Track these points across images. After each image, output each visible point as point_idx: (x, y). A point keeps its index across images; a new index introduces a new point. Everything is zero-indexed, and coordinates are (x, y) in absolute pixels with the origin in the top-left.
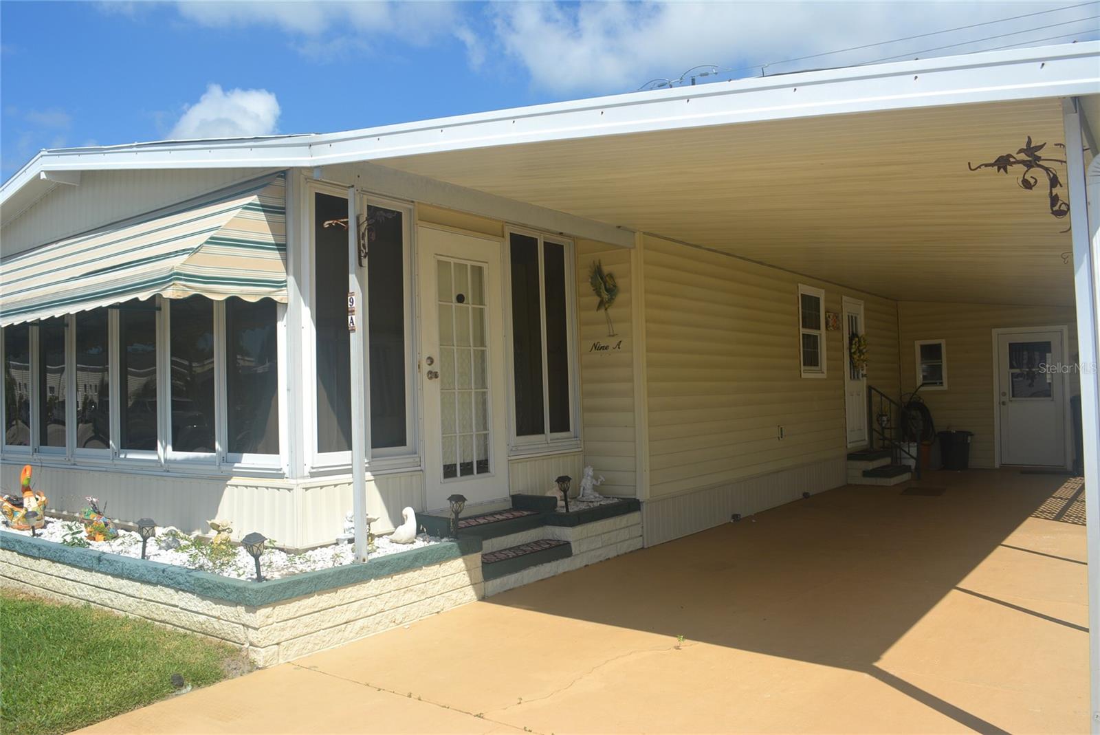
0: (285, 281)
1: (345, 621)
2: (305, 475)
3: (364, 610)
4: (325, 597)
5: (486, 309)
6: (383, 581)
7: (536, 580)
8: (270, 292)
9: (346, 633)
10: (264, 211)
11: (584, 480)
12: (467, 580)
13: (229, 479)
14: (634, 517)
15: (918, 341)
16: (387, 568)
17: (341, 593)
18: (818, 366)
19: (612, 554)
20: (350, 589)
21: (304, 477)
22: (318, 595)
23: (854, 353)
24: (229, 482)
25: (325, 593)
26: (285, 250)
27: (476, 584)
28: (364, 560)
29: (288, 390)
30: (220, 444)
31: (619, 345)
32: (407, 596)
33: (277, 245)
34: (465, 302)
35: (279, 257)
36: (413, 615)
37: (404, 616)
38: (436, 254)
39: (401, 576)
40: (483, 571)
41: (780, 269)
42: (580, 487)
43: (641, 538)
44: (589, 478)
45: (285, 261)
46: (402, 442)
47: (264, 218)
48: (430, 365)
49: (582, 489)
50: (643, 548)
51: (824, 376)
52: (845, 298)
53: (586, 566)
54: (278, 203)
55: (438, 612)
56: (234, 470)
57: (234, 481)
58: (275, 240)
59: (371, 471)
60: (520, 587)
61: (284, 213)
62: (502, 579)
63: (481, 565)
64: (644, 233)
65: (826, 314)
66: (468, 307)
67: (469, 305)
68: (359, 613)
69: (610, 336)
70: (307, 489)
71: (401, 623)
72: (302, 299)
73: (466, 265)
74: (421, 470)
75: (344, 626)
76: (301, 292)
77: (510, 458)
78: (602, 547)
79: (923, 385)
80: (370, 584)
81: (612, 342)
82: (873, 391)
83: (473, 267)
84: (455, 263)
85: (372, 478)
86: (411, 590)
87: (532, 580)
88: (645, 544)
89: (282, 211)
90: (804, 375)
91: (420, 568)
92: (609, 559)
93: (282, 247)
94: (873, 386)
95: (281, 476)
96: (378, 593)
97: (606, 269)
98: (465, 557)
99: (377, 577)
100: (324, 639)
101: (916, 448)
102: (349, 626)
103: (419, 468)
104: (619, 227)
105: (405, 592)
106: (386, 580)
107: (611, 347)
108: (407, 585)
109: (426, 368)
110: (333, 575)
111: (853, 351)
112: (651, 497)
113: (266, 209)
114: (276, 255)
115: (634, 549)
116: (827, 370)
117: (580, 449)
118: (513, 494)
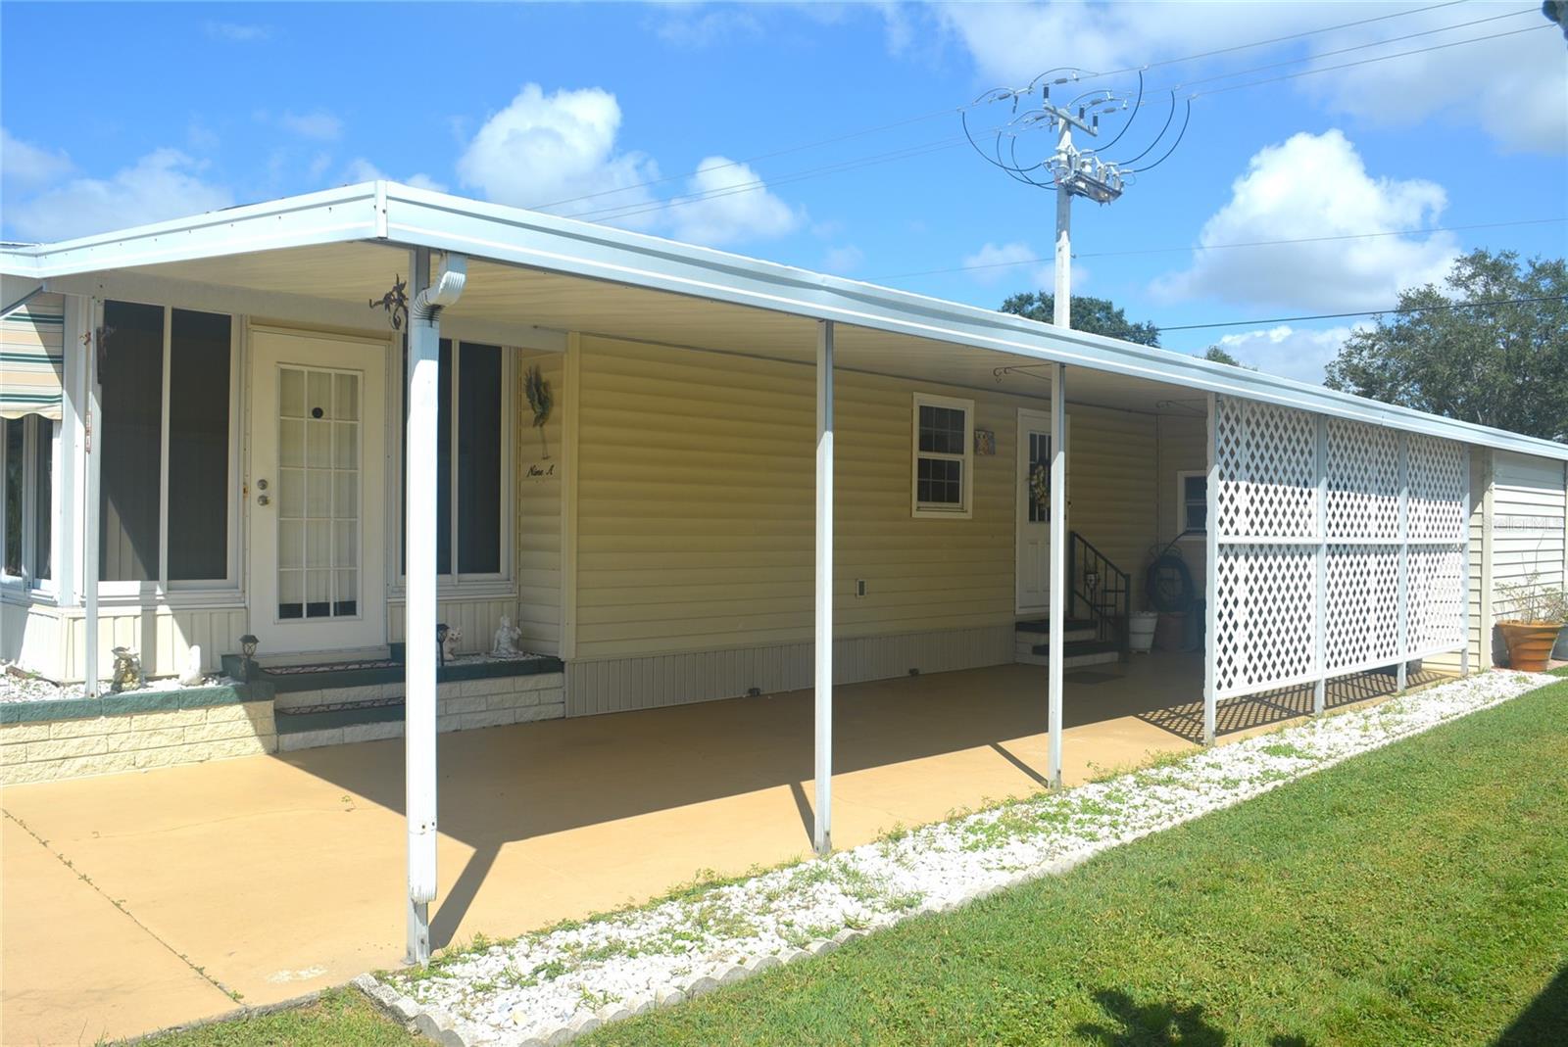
0: (61, 396)
1: (61, 756)
2: (75, 604)
3: (88, 748)
4: (34, 729)
5: (359, 424)
6: (117, 720)
7: (367, 738)
8: (38, 408)
9: (62, 769)
10: (33, 321)
11: (499, 632)
12: (249, 729)
13: (31, 606)
14: (553, 679)
15: (1182, 472)
16: (124, 707)
17: (56, 727)
18: (958, 502)
19: (506, 719)
20: (68, 723)
21: (73, 606)
22: (25, 726)
23: (1037, 486)
24: (30, 610)
25: (34, 725)
26: (62, 362)
27: (263, 735)
28: (92, 695)
29: (61, 512)
30: (26, 568)
31: (551, 470)
32: (154, 739)
33: (49, 357)
34: (324, 416)
35: (52, 370)
36: (163, 759)
37: (148, 760)
38: (279, 363)
39: (145, 716)
40: (276, 720)
41: (872, 373)
42: (494, 639)
43: (562, 705)
44: (505, 629)
45: (61, 375)
46: (222, 574)
47: (34, 329)
48: (262, 489)
49: (496, 642)
50: (564, 717)
51: (968, 516)
52: (1021, 411)
53: (454, 731)
54: (53, 311)
55: (201, 761)
56: (33, 596)
57: (35, 608)
58: (47, 351)
59: (169, 605)
60: (338, 745)
61: (62, 322)
62: (306, 734)
63: (273, 714)
64: (581, 333)
65: (975, 434)
66: (329, 424)
67: (330, 422)
68: (80, 750)
69: (544, 458)
70: (75, 619)
71: (143, 767)
72: (76, 415)
73: (330, 374)
74: (245, 608)
75: (60, 761)
76: (75, 408)
77: (389, 600)
78: (487, 710)
79: (1186, 533)
80: (99, 720)
81: (544, 466)
82: (1076, 539)
83: (336, 374)
84: (309, 373)
85: (170, 612)
86: (162, 733)
87: (359, 739)
88: (567, 712)
89: (59, 320)
90: (916, 514)
91: (176, 710)
92: (499, 726)
93: (56, 360)
94: (1077, 532)
95: (54, 604)
96: (110, 732)
97: (545, 377)
98: (247, 704)
99: (108, 715)
100: (30, 772)
101: (1154, 621)
102: (67, 763)
103: (243, 605)
104: (536, 327)
105: (151, 735)
106: (123, 719)
107: (544, 473)
108: (154, 727)
109: (256, 492)
110: (43, 707)
111: (1033, 483)
112: (576, 657)
113: (35, 318)
114: (50, 368)
115: (546, 718)
116: (974, 508)
117: (515, 595)
118: (394, 642)
